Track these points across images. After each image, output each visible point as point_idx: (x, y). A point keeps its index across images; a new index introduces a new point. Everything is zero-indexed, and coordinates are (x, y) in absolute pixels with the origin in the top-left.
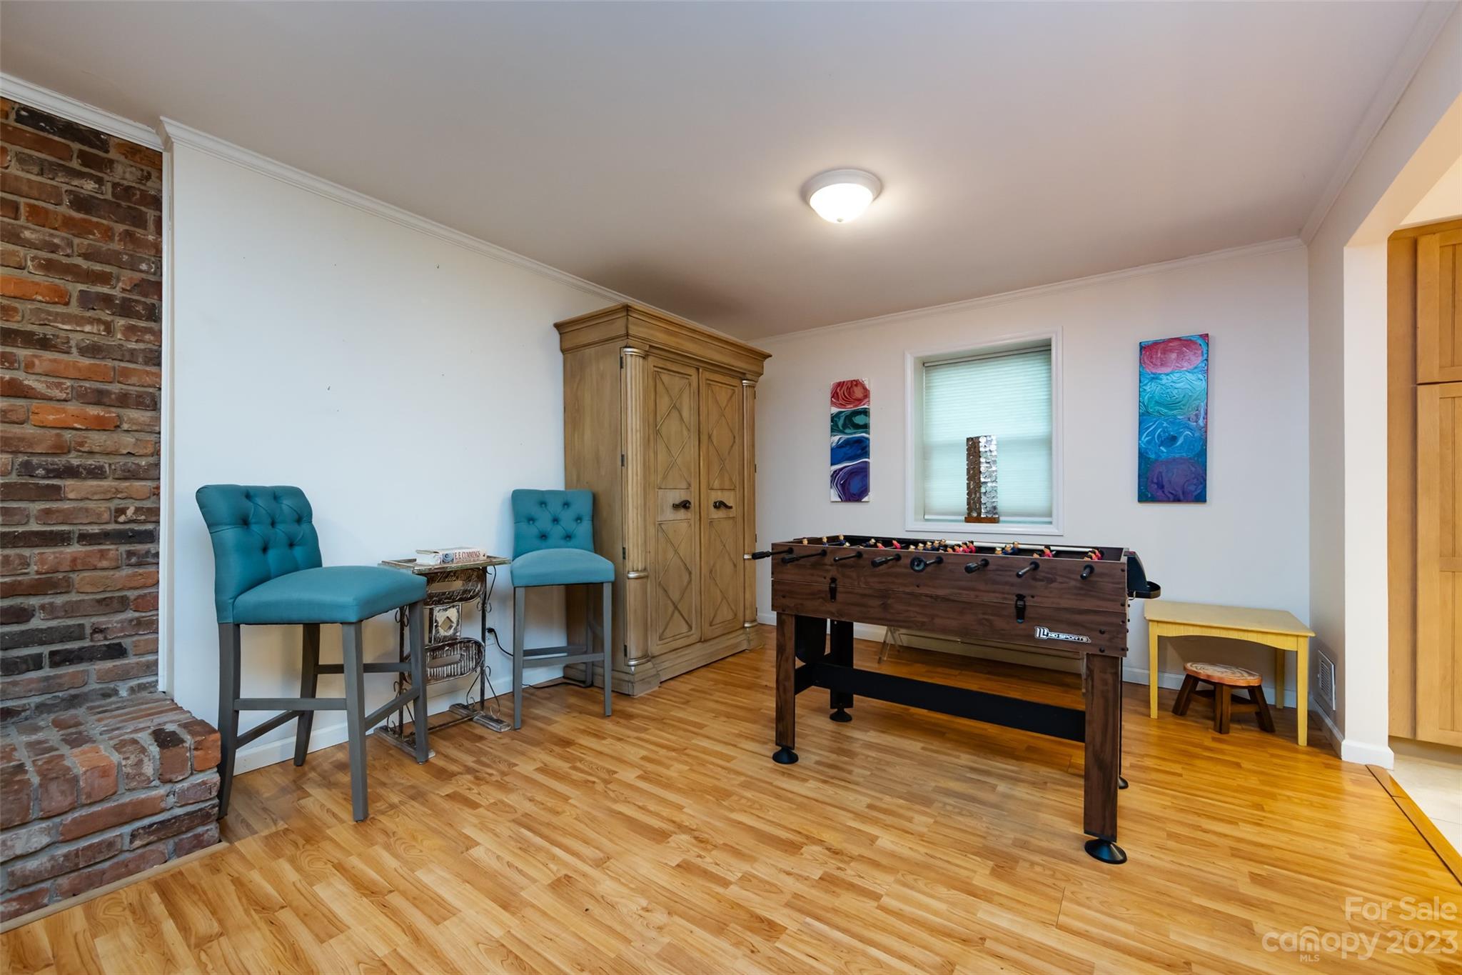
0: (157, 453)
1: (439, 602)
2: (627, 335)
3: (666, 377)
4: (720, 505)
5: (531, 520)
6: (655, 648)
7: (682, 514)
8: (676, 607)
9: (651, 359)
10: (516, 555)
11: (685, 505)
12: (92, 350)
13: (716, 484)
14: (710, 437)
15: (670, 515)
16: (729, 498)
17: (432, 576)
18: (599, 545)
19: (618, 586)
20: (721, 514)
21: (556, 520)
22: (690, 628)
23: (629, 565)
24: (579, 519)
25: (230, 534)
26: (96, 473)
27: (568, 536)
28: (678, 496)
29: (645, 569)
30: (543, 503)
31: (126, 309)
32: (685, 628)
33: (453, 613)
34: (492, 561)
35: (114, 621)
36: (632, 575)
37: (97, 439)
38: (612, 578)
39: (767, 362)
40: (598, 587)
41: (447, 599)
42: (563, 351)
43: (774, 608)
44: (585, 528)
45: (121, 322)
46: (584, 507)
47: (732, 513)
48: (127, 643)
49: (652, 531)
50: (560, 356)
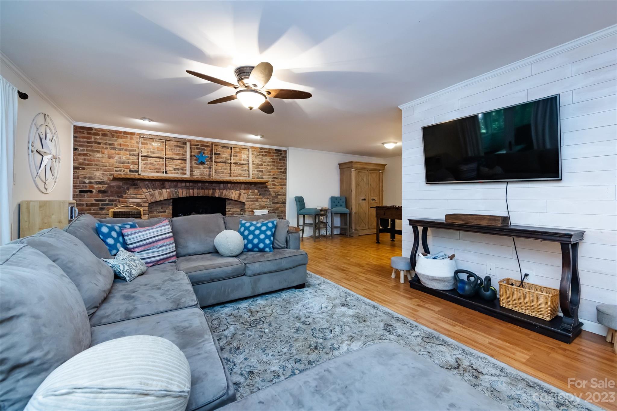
0: (286, 192)
1: (320, 215)
2: (352, 167)
3: (360, 174)
4: (373, 200)
5: (334, 202)
6: (358, 228)
7: (364, 201)
8: (362, 220)
9: (357, 171)
10: (332, 208)
11: (365, 200)
12: (281, 179)
13: (372, 195)
14: (371, 185)
15: (361, 202)
16: (375, 198)
17: (321, 210)
18: (347, 207)
19: (350, 214)
20: (373, 202)
21: (339, 202)
22: (366, 226)
23: (353, 211)
24: (343, 202)
25: (298, 203)
26: (281, 195)
27: (341, 206)
28: (363, 198)
29: (356, 212)
30: (336, 199)
31: (283, 173)
32: (365, 225)
33: (322, 217)
34: (328, 209)
35: (282, 214)
36: (353, 213)
37: (281, 190)
38: (349, 213)
39: (386, 166)
40: (347, 214)
41: (322, 215)
42: (340, 169)
43: (376, 217)
44: (344, 204)
45: (283, 174)
46: (344, 200)
47: (376, 201)
48: (283, 218)
49: (357, 205)
50: (339, 170)
